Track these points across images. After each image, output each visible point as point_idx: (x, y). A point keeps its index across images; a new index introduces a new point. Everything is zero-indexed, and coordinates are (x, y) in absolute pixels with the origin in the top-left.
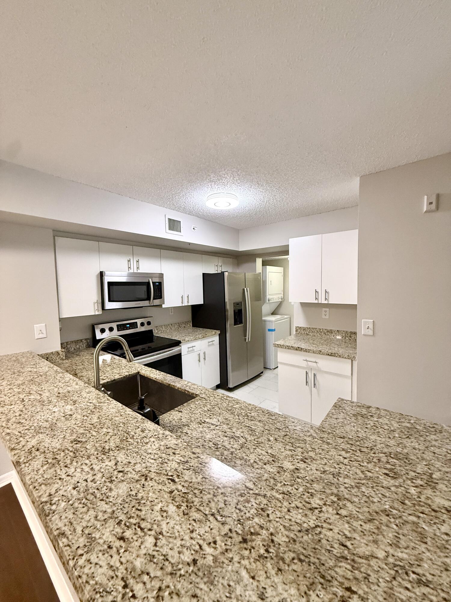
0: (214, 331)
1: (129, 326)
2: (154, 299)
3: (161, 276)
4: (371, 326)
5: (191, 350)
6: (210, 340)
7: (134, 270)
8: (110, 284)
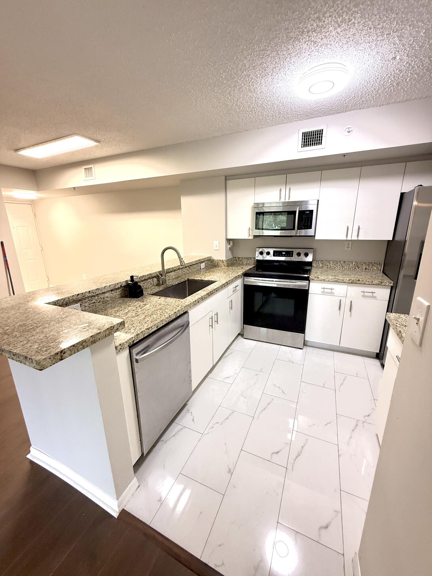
1: (284, 253)
2: (300, 229)
8: (257, 213)
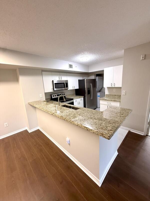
0: (82, 96)
1: (59, 95)
2: (66, 87)
3: (67, 81)
4: (125, 93)
5: (76, 101)
6: (81, 99)
7: (60, 80)
8: (55, 83)
